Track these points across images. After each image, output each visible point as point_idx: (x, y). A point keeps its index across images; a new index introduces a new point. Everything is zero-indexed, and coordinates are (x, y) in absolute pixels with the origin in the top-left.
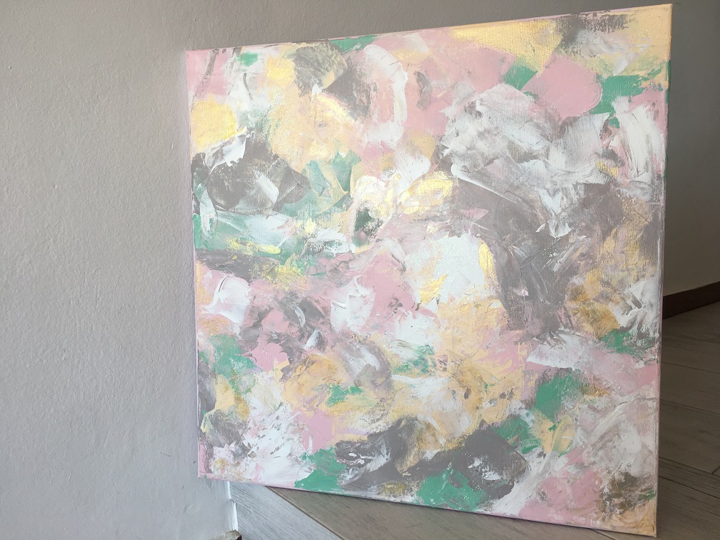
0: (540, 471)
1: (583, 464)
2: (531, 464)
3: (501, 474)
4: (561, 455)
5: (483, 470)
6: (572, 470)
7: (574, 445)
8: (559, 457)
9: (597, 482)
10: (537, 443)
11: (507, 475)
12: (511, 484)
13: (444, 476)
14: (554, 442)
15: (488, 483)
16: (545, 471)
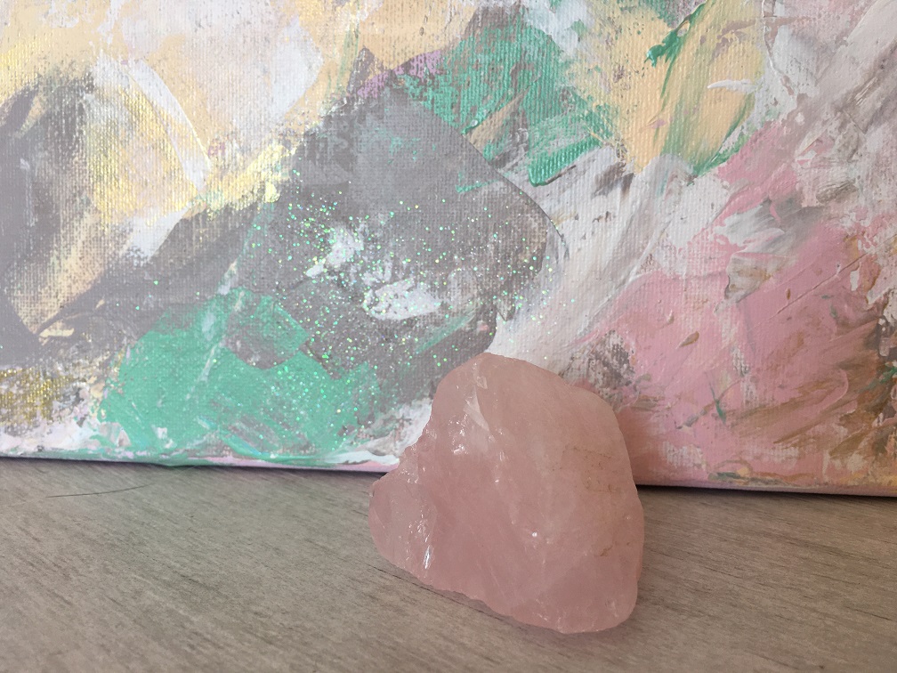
0: (607, 255)
1: (794, 199)
2: (566, 227)
3: (440, 289)
4: (698, 170)
5: (368, 279)
6: (748, 234)
7: (756, 116)
8: (690, 180)
9: (855, 280)
10: (597, 126)
11: (464, 289)
12: (481, 326)
13: (208, 323)
14: (667, 115)
15: (388, 331)
16: (627, 253)
